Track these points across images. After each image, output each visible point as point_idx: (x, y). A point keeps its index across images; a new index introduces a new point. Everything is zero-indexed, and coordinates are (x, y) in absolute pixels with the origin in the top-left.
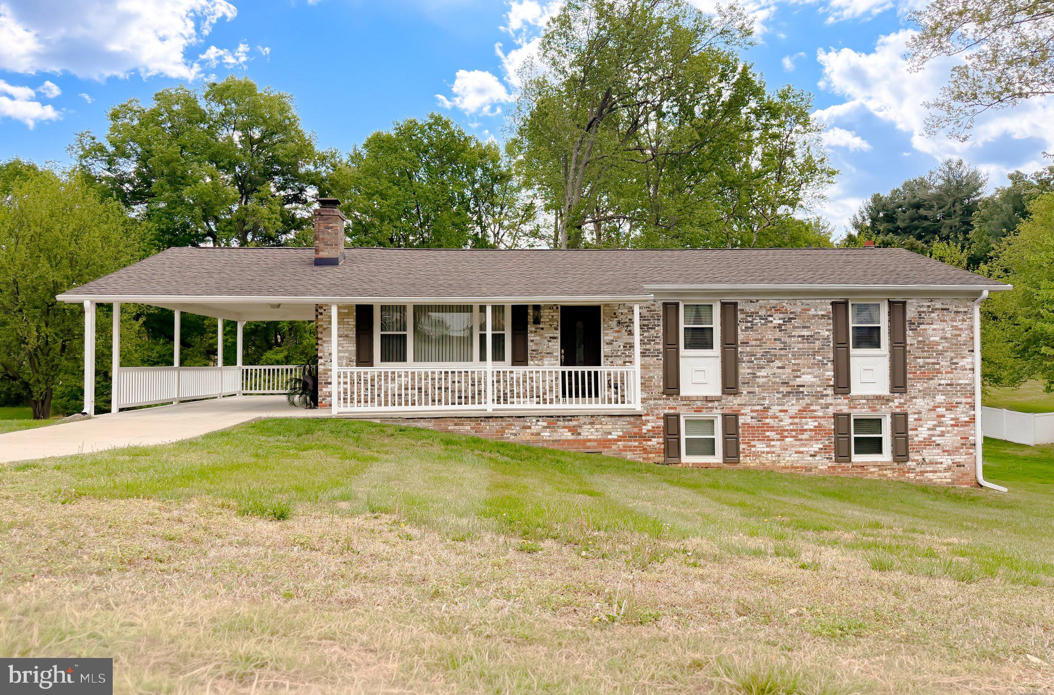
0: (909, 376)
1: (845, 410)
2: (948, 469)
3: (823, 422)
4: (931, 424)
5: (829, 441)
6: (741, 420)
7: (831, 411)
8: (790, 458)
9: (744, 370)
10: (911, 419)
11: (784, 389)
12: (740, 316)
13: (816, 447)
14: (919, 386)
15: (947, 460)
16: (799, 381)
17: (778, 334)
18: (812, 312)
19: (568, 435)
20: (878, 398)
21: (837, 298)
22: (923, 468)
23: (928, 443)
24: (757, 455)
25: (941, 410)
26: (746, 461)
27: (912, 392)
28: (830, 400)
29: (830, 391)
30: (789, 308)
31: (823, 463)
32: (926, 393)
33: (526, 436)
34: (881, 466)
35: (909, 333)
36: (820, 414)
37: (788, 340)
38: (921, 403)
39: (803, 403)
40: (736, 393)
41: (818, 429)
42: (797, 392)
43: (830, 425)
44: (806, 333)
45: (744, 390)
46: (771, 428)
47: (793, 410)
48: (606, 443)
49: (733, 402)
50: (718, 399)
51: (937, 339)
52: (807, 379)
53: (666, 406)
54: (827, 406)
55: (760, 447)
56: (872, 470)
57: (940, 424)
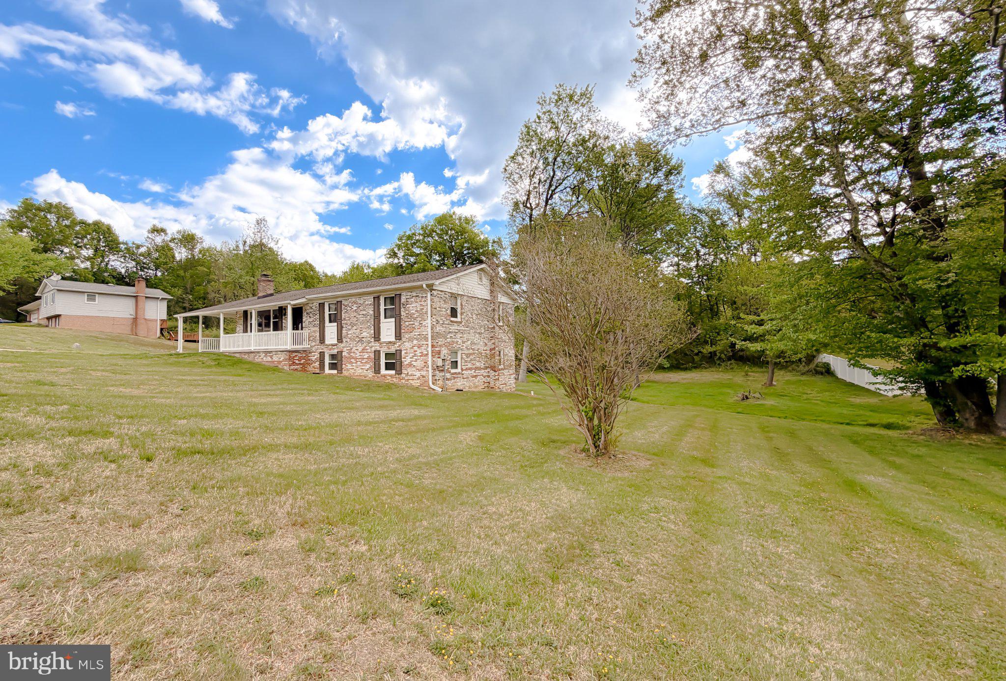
0: (402, 331)
1: (378, 349)
2: (419, 378)
3: (370, 354)
4: (411, 355)
5: (372, 364)
6: (344, 354)
7: (373, 349)
8: (359, 371)
9: (344, 332)
10: (403, 353)
11: (357, 339)
12: (343, 307)
13: (368, 366)
14: (407, 336)
15: (418, 374)
16: (362, 335)
17: (355, 314)
18: (367, 303)
19: (270, 359)
20: (390, 342)
21: (376, 295)
22: (408, 377)
23: (410, 365)
24: (348, 370)
25: (416, 348)
26: (345, 373)
27: (404, 339)
28: (373, 344)
29: (373, 340)
30: (359, 302)
31: (370, 374)
32: (410, 340)
33: (260, 360)
34: (391, 376)
35: (402, 309)
36: (369, 351)
37: (357, 316)
38: (408, 345)
39: (363, 345)
40: (342, 342)
41: (369, 358)
42: (361, 340)
43: (372, 355)
44: (364, 313)
45: (344, 340)
46: (353, 358)
47: (360, 349)
48: (279, 362)
49: (341, 345)
50: (336, 345)
51: (414, 311)
52: (365, 334)
53: (321, 348)
54: (371, 347)
55: (349, 366)
56: (388, 378)
57: (415, 355)
